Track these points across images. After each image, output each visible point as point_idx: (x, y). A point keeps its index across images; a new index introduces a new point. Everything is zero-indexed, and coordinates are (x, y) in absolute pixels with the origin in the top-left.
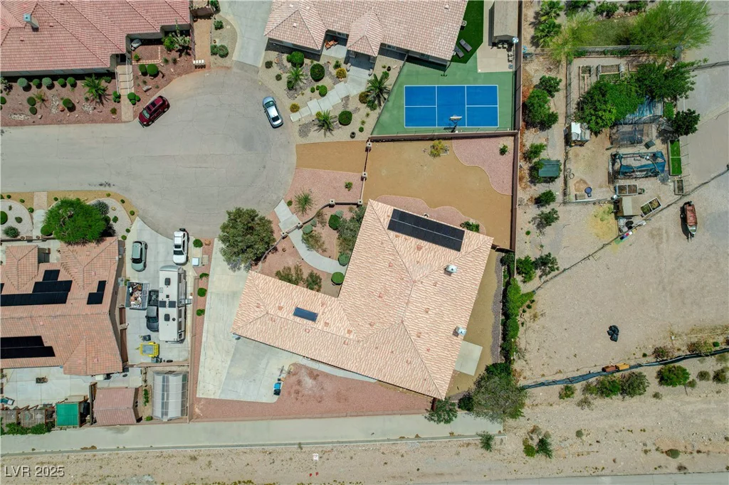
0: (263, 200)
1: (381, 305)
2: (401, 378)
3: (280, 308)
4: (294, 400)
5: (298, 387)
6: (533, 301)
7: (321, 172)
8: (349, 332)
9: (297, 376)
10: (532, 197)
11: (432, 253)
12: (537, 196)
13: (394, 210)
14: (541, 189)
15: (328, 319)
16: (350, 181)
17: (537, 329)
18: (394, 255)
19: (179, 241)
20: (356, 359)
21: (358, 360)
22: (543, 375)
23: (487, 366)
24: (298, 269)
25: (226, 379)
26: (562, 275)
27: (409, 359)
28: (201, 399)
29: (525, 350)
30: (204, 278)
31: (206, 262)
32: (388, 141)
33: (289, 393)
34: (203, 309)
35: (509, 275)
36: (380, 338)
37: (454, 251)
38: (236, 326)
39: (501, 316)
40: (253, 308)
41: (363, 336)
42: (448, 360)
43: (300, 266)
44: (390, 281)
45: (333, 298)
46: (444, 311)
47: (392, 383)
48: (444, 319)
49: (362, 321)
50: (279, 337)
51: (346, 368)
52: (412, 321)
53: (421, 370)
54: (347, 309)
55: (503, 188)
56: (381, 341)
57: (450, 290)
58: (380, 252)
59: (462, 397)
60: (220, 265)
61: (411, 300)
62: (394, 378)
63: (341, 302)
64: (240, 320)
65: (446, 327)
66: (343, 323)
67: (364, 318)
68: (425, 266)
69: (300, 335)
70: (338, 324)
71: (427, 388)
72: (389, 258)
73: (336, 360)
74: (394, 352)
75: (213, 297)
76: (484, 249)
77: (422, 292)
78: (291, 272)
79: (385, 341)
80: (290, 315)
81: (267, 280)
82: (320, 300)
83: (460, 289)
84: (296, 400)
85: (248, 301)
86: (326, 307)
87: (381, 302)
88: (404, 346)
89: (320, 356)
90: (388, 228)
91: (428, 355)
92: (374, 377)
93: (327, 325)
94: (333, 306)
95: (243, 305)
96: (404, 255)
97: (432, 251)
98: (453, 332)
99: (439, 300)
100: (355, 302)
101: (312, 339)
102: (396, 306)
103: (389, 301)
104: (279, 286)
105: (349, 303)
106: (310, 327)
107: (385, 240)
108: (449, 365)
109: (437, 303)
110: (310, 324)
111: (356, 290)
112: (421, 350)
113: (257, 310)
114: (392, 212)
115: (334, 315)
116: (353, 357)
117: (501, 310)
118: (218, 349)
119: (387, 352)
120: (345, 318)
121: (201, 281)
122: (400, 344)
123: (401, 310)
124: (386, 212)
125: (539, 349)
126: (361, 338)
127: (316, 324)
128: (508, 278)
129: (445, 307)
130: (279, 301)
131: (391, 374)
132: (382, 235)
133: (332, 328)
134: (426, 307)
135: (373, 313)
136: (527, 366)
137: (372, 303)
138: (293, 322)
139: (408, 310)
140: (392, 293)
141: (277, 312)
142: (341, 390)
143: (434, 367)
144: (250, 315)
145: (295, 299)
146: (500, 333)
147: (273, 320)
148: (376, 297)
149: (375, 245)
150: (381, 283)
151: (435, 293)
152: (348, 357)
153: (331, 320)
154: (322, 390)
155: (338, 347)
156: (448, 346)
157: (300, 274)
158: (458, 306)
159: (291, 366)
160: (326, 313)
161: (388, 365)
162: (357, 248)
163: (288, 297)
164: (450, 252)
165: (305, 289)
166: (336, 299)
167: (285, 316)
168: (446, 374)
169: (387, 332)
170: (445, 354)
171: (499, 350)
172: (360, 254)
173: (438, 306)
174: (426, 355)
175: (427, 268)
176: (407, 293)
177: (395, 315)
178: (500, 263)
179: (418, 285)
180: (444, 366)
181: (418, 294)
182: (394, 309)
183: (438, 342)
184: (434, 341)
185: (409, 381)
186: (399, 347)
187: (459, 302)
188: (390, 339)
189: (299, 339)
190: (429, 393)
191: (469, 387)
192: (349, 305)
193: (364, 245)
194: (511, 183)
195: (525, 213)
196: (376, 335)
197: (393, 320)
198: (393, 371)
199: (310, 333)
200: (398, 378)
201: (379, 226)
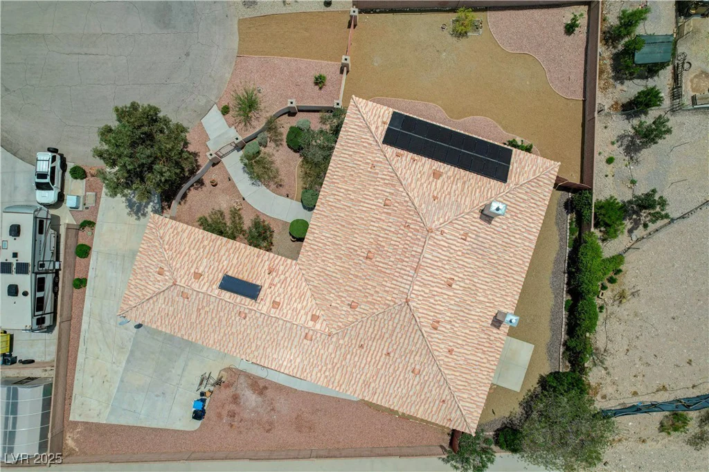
0: (184, 106)
1: (370, 272)
2: (401, 398)
3: (198, 276)
4: (227, 428)
5: (233, 407)
6: (620, 271)
7: (276, 60)
8: (315, 318)
9: (233, 389)
10: (616, 103)
11: (459, 185)
12: (625, 101)
13: (394, 113)
14: (632, 88)
15: (279, 295)
16: (323, 73)
17: (626, 317)
18: (393, 186)
19: (44, 167)
20: (326, 364)
21: (329, 366)
22: (635, 394)
23: (541, 376)
24: (235, 213)
25: (118, 391)
26: (668, 227)
27: (418, 367)
28: (76, 423)
29: (605, 350)
30: (87, 228)
31: (90, 202)
32: (385, 12)
33: (219, 416)
34: (84, 277)
35: (578, 229)
36: (367, 329)
37: (495, 181)
38: (127, 305)
39: (564, 296)
40: (154, 275)
41: (338, 326)
42: (483, 369)
43: (239, 209)
44: (386, 230)
45: (289, 261)
46: (478, 285)
47: (387, 406)
48: (478, 298)
49: (336, 300)
50: (197, 325)
51: (309, 379)
52: (423, 300)
53: (436, 385)
54: (312, 279)
55: (568, 89)
56: (369, 334)
57: (490, 248)
58: (369, 182)
59: (499, 427)
60: (113, 208)
61: (423, 264)
62: (390, 397)
63: (301, 267)
64: (132, 295)
65: (481, 312)
66: (305, 303)
67: (340, 294)
68: (448, 204)
69: (231, 322)
70: (295, 305)
71: (447, 416)
72: (385, 191)
73: (293, 366)
74: (392, 355)
75: (99, 259)
76: (546, 181)
77: (442, 249)
78: (223, 219)
79: (376, 335)
80: (214, 287)
81: (179, 230)
82: (267, 263)
83: (505, 246)
84: (229, 427)
85: (147, 264)
86: (276, 276)
87: (370, 267)
88: (408, 344)
89: (265, 358)
90: (384, 142)
91: (450, 360)
92: (356, 395)
93: (277, 306)
94: (287, 274)
95: (138, 271)
96: (410, 185)
97: (459, 181)
98: (493, 321)
99: (469, 264)
100: (325, 267)
101: (251, 329)
102: (396, 274)
103: (384, 266)
104: (199, 240)
105: (315, 270)
106: (248, 308)
107: (378, 162)
108: (484, 377)
109: (466, 269)
110: (246, 304)
111: (327, 247)
112: (438, 351)
113: (158, 279)
114: (391, 116)
115: (289, 288)
116: (321, 360)
117: (565, 286)
118: (106, 343)
119: (379, 354)
120: (309, 293)
121: (80, 233)
122: (402, 340)
123: (405, 281)
124: (379, 117)
125: (628, 350)
126: (335, 328)
127: (257, 304)
128: (578, 233)
129: (480, 278)
130: (197, 264)
131: (385, 391)
132: (373, 153)
133: (285, 311)
134: (448, 276)
135: (356, 286)
136: (608, 378)
137: (355, 268)
138: (218, 300)
139: (417, 281)
140: (389, 250)
141: (192, 283)
142: (303, 412)
143: (458, 380)
144: (149, 286)
145: (224, 261)
146: (564, 323)
147: (184, 295)
148: (361, 258)
149: (361, 171)
150: (371, 234)
151: (465, 251)
152: (312, 360)
153: (284, 298)
154: (272, 412)
155: (295, 343)
156: (483, 344)
157: (239, 222)
158: (501, 276)
159: (223, 372)
160: (275, 286)
161: (380, 376)
162: (331, 177)
163: (212, 257)
164: (490, 183)
165: (243, 245)
166: (294, 262)
167: (205, 289)
168: (478, 392)
169: (379, 319)
170: (479, 359)
171: (562, 350)
172: (335, 186)
173: (468, 275)
174: (446, 360)
175: (451, 209)
176: (416, 252)
177: (394, 288)
178: (564, 210)
179: (436, 237)
180: (476, 378)
181: (435, 254)
182: (393, 279)
183: (468, 338)
184: (461, 336)
185: (416, 403)
186: (401, 345)
187: (503, 270)
188: (384, 330)
189: (229, 328)
190: (449, 423)
191: (512, 410)
192: (315, 272)
193: (342, 171)
194: (583, 80)
195: (606, 127)
196: (361, 323)
197: (390, 298)
198: (388, 386)
199: (247, 318)
200: (398, 397)
201: (368, 139)
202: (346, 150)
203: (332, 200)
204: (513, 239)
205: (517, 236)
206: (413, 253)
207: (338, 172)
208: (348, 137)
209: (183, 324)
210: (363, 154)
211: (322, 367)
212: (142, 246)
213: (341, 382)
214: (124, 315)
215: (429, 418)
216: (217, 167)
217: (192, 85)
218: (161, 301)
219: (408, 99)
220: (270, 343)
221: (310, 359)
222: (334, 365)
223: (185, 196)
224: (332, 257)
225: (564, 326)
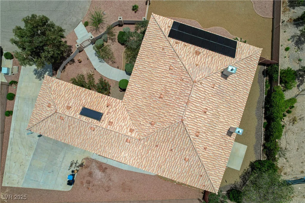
0: (65, 22)
1: (161, 105)
2: (178, 174)
3: (69, 108)
4: (86, 189)
5: (89, 178)
6: (293, 107)
8: (131, 131)
9: (89, 169)
10: (291, 19)
12: (295, 18)
13: (174, 22)
14: (299, 11)
15: (112, 118)
16: (137, 4)
17: (297, 132)
18: (174, 59)
20: (138, 156)
21: (140, 157)
22: (302, 172)
23: (251, 162)
24: (91, 77)
25: (28, 170)
27: (187, 157)
29: (286, 149)
30: (13, 85)
31: (15, 71)
33: (82, 183)
34: (11, 110)
35: (270, 85)
36: (160, 137)
37: (229, 57)
38: (32, 124)
39: (263, 120)
40: (45, 108)
41: (144, 135)
42: (222, 158)
43: (93, 74)
44: (170, 82)
45: (118, 100)
46: (220, 113)
47: (170, 178)
48: (220, 120)
49: (143, 121)
50: (68, 134)
51: (128, 164)
52: (191, 120)
53: (197, 167)
54: (130, 110)
55: (264, 12)
56: (161, 139)
57: (226, 93)
58: (161, 57)
59: (229, 189)
60: (28, 74)
61: (191, 100)
62: (172, 173)
63: (125, 103)
64: (34, 118)
65: (221, 127)
66: (126, 123)
67: (145, 117)
68: (204, 68)
69: (86, 133)
70: (121, 123)
71: (203, 183)
72: (170, 62)
73: (120, 157)
74: (173, 150)
75: (20, 101)
76: (255, 58)
77: (201, 92)
78: (84, 80)
79: (165, 139)
80: (77, 114)
81: (60, 84)
82: (106, 101)
83: (234, 92)
84: (87, 189)
85: (42, 102)
86: (111, 108)
87: (162, 102)
88: (182, 145)
89: (105, 152)
90: (169, 36)
91: (205, 153)
92: (154, 172)
93: (111, 124)
94: (117, 107)
95: (38, 106)
96: (183, 58)
97: (210, 57)
98: (227, 132)
99: (216, 101)
100: (137, 103)
101: (97, 137)
102: (176, 106)
103: (170, 102)
104: (70, 89)
105: (132, 105)
106: (95, 125)
107: (166, 46)
108: (223, 163)
109: (214, 104)
110: (95, 123)
111: (138, 93)
112: (198, 148)
113: (48, 109)
114: (172, 23)
115: (118, 115)
116: (135, 154)
117: (263, 115)
118: (23, 145)
119: (167, 150)
120: (128, 117)
121: (10, 87)
122: (179, 143)
123: (181, 110)
124: (166, 24)
125: (298, 149)
126: (142, 136)
127: (100, 123)
128: (270, 87)
129: (221, 109)
130: (69, 102)
131: (169, 171)
132: (163, 42)
133: (115, 127)
134: (204, 107)
135: (154, 113)
136: (287, 163)
137: (153, 103)
138: (79, 120)
139: (188, 109)
140: (172, 93)
141: (66, 111)
142: (126, 181)
143: (209, 164)
144: (43, 114)
145: (83, 100)
146: (263, 134)
147: (62, 118)
148: (157, 98)
149: (156, 52)
150: (162, 85)
151: (213, 94)
152: (130, 154)
153: (115, 120)
154: (110, 181)
155: (121, 144)
156: (222, 145)
157: (93, 81)
158: (232, 108)
159: (84, 160)
160: (110, 113)
161: (167, 162)
162: (140, 55)
163: (77, 98)
164: (226, 58)
165: (93, 92)
166: (121, 101)
167: (72, 115)
168: (220, 171)
169: (166, 131)
170: (220, 153)
171: (262, 149)
172: (143, 60)
173: (215, 107)
174: (203, 153)
175: (206, 71)
176: (187, 94)
177: (175, 114)
178: (262, 75)
179: (198, 85)
180: (218, 163)
181: (197, 95)
182: (174, 109)
183: (214, 142)
184: (211, 140)
185: (186, 177)
186: (178, 145)
187: (233, 105)
188: (169, 137)
189: (86, 136)
190: (204, 187)
191: (236, 180)
192: (132, 106)
193: (146, 52)
194: (272, 7)
195: (285, 32)
196: (157, 133)
197: (173, 119)
198: (171, 168)
199: (95, 131)
200: (176, 173)
201: (161, 35)
202: (148, 41)
203: (141, 67)
204: (238, 88)
205: (240, 87)
206: (185, 94)
207: (144, 53)
208: (150, 34)
209: (61, 134)
210: (158, 43)
211: (136, 157)
212: (40, 92)
213: (146, 166)
214: (30, 129)
215: (193, 185)
216: (81, 53)
217: (69, 11)
218: (49, 121)
219: (181, 18)
220: (107, 144)
221: (129, 153)
222: (142, 156)
223: (64, 68)
224: (141, 98)
225: (263, 136)
